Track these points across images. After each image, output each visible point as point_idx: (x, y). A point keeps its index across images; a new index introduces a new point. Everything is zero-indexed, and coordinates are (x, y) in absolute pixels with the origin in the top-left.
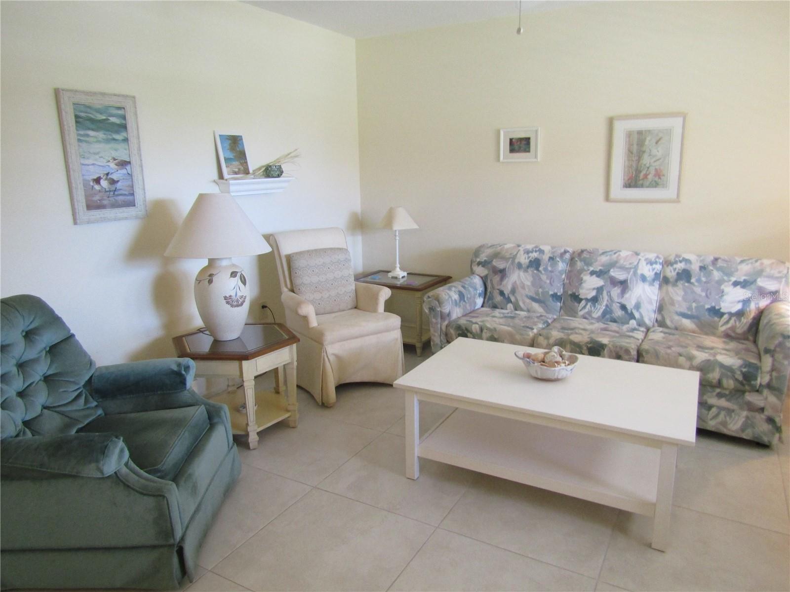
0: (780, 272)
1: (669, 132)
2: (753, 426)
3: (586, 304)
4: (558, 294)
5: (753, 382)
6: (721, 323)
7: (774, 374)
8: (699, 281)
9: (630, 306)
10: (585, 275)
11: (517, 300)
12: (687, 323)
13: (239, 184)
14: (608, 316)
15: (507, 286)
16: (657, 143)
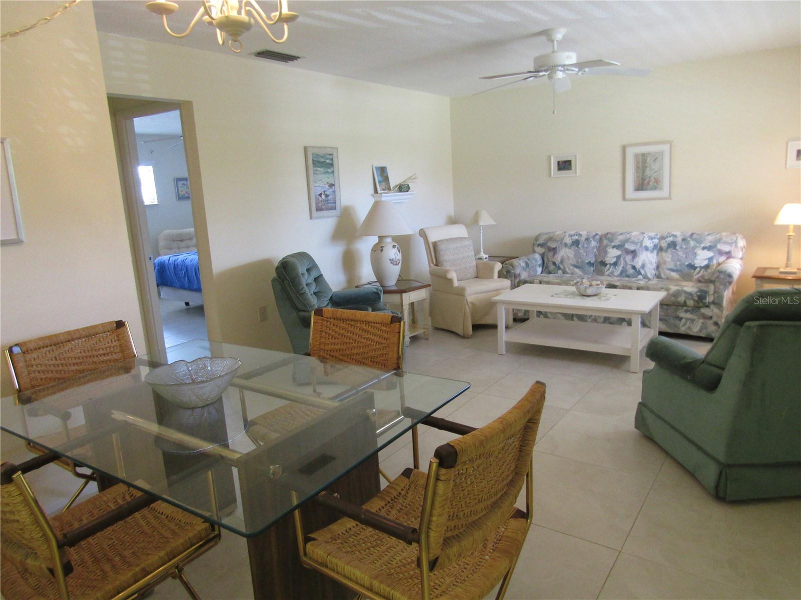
0: (731, 240)
1: (662, 154)
2: (706, 328)
3: (610, 267)
4: (592, 262)
5: (704, 301)
6: (695, 274)
7: (716, 295)
8: (681, 247)
9: (638, 266)
10: (609, 248)
11: (564, 268)
12: (674, 275)
13: (388, 196)
14: (624, 274)
15: (558, 259)
16: (654, 161)
